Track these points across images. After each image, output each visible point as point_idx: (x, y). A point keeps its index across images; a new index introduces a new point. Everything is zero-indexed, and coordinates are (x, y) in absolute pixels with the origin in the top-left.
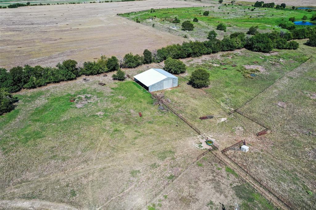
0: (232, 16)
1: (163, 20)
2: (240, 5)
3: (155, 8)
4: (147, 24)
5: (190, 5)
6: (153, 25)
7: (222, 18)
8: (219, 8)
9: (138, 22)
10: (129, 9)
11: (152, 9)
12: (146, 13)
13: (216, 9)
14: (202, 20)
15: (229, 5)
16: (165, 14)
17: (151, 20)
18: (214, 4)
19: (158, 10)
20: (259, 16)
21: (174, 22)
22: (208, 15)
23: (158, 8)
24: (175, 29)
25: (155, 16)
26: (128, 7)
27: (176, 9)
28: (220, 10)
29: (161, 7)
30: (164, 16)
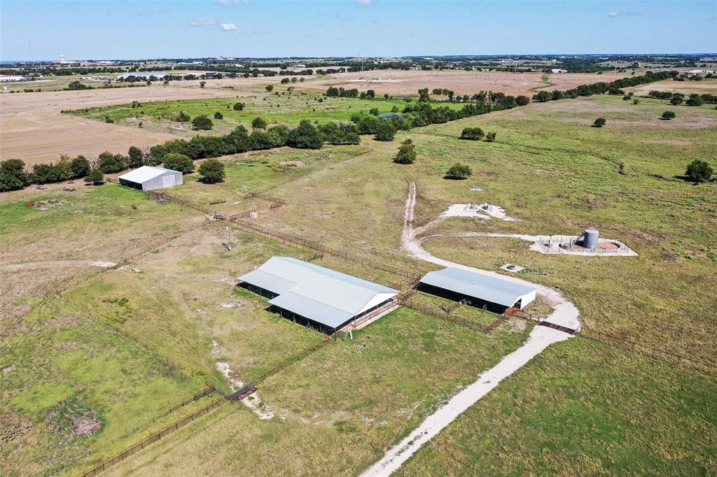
0: (284, 110)
1: (159, 118)
2: (303, 94)
3: (139, 101)
4: (128, 124)
5: (211, 94)
6: (140, 124)
7: (267, 113)
8: (265, 99)
9: (109, 121)
10: (84, 104)
11: (134, 102)
12: (123, 108)
13: (259, 101)
14: (231, 116)
15: (283, 93)
16: (161, 109)
17: (134, 119)
18: (258, 92)
19: (147, 103)
20: (327, 109)
21: (178, 120)
22: (242, 109)
23: (147, 100)
24: (181, 128)
25: (142, 113)
26: (82, 100)
27: (184, 102)
28: (266, 103)
29: (153, 100)
30: (160, 112)
